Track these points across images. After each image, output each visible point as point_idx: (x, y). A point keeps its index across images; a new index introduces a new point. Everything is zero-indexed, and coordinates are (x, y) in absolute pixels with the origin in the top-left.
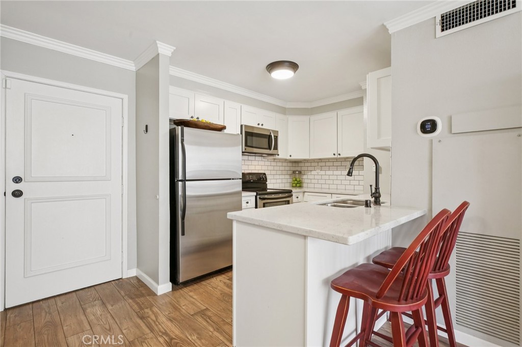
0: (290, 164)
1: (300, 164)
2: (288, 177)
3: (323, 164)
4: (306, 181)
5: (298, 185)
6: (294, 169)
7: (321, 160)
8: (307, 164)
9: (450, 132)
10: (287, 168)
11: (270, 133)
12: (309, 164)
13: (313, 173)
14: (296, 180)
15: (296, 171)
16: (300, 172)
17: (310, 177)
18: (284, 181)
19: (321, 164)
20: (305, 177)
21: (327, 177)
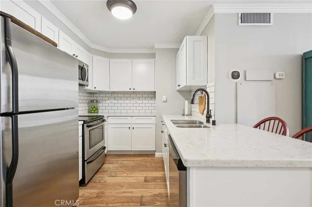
0: (87, 95)
1: (95, 95)
2: (86, 105)
3: (116, 95)
4: (101, 108)
5: (96, 111)
6: (92, 99)
7: (114, 93)
8: (101, 95)
9: (245, 80)
10: (86, 98)
11: (84, 65)
12: (104, 95)
13: (107, 101)
14: (94, 108)
15: (94, 100)
16: (97, 101)
17: (104, 105)
18: (84, 108)
19: (114, 95)
20: (100, 105)
21: (119, 105)
